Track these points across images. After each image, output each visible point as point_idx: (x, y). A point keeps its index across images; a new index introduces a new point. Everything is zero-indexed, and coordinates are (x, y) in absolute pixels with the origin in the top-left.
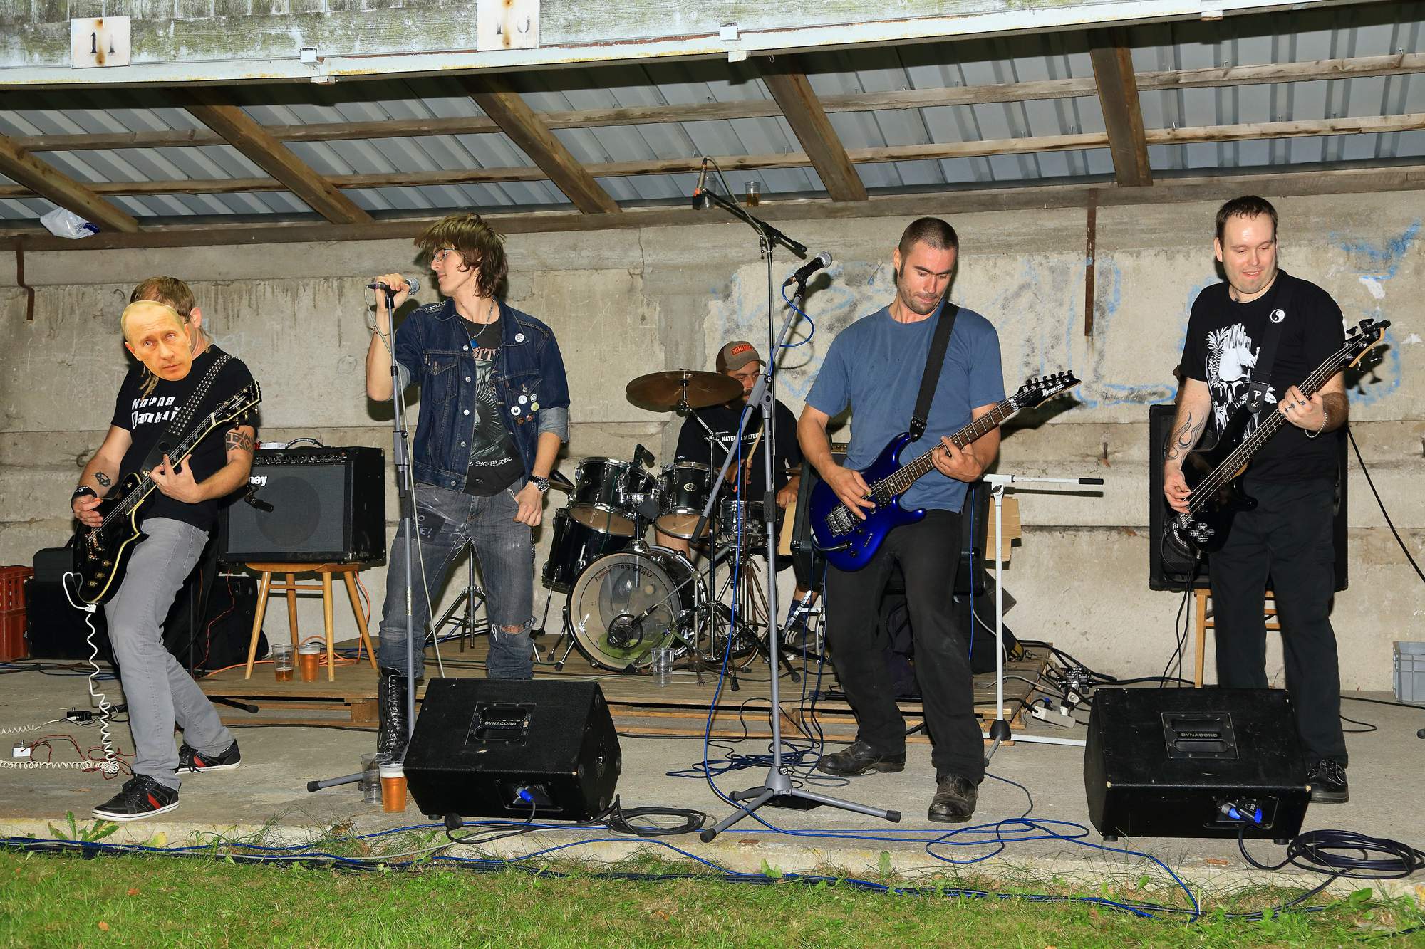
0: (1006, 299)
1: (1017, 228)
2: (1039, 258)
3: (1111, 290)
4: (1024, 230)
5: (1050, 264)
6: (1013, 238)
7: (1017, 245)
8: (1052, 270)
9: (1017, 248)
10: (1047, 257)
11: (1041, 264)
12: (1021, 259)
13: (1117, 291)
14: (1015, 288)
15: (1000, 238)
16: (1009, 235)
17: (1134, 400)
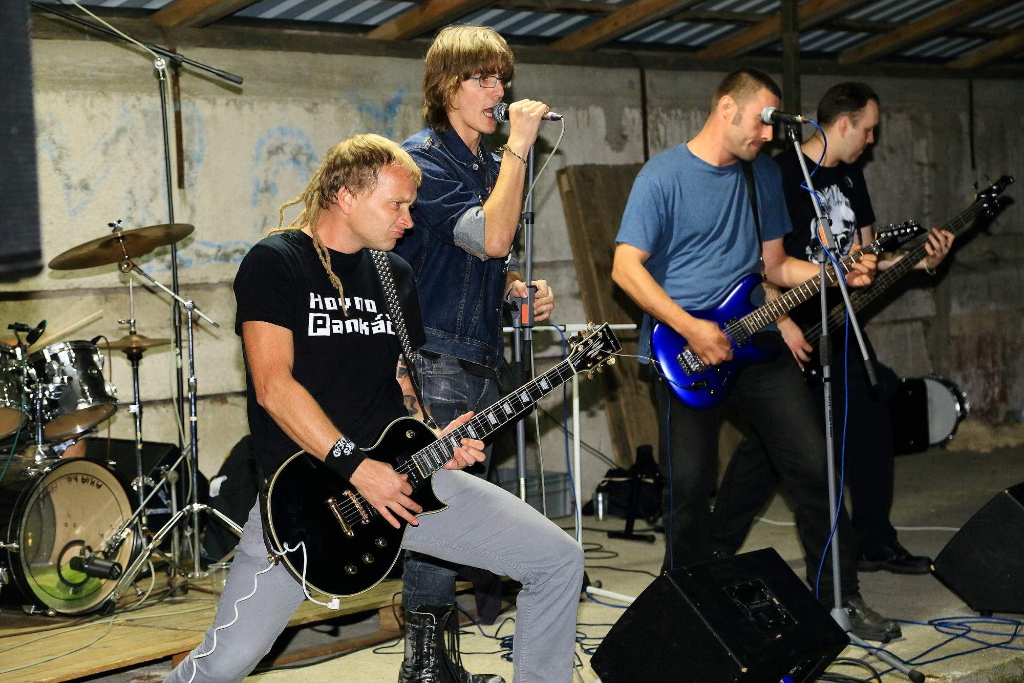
0: (106, 144)
1: (108, 63)
2: (132, 100)
3: (196, 140)
4: (115, 66)
5: (142, 107)
6: (106, 74)
7: (110, 82)
8: (145, 113)
9: (112, 86)
10: (139, 99)
11: (134, 106)
12: (116, 98)
13: (201, 140)
14: (112, 132)
15: (94, 73)
16: (102, 70)
17: (221, 259)
